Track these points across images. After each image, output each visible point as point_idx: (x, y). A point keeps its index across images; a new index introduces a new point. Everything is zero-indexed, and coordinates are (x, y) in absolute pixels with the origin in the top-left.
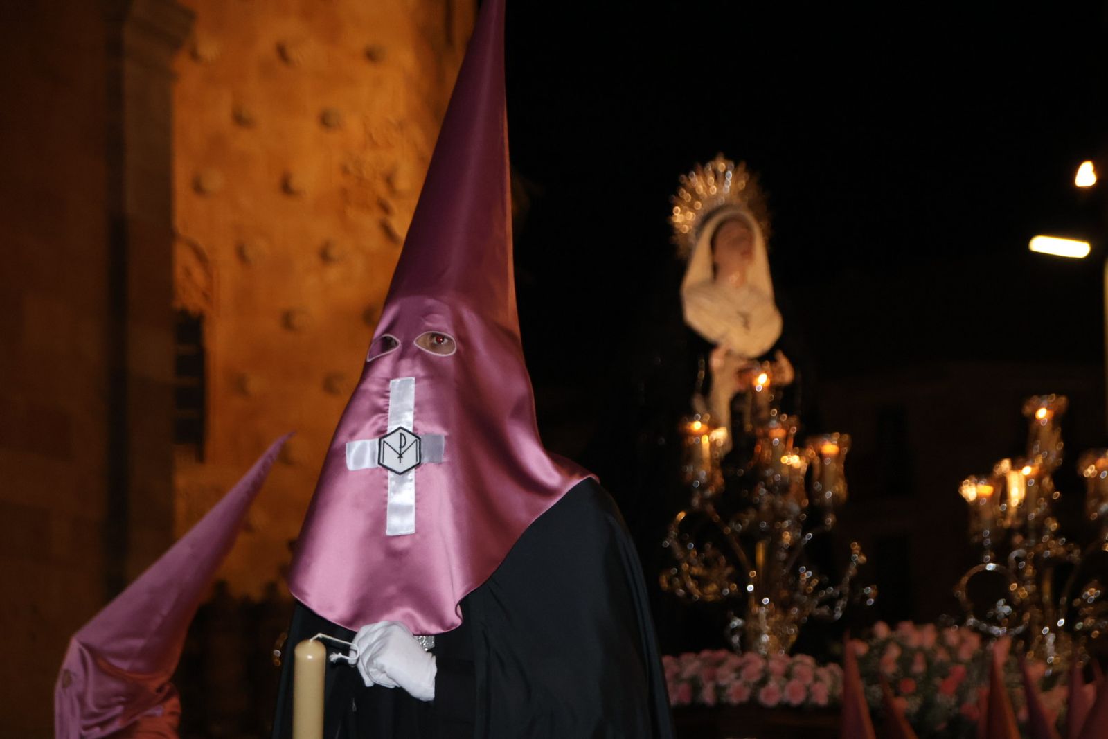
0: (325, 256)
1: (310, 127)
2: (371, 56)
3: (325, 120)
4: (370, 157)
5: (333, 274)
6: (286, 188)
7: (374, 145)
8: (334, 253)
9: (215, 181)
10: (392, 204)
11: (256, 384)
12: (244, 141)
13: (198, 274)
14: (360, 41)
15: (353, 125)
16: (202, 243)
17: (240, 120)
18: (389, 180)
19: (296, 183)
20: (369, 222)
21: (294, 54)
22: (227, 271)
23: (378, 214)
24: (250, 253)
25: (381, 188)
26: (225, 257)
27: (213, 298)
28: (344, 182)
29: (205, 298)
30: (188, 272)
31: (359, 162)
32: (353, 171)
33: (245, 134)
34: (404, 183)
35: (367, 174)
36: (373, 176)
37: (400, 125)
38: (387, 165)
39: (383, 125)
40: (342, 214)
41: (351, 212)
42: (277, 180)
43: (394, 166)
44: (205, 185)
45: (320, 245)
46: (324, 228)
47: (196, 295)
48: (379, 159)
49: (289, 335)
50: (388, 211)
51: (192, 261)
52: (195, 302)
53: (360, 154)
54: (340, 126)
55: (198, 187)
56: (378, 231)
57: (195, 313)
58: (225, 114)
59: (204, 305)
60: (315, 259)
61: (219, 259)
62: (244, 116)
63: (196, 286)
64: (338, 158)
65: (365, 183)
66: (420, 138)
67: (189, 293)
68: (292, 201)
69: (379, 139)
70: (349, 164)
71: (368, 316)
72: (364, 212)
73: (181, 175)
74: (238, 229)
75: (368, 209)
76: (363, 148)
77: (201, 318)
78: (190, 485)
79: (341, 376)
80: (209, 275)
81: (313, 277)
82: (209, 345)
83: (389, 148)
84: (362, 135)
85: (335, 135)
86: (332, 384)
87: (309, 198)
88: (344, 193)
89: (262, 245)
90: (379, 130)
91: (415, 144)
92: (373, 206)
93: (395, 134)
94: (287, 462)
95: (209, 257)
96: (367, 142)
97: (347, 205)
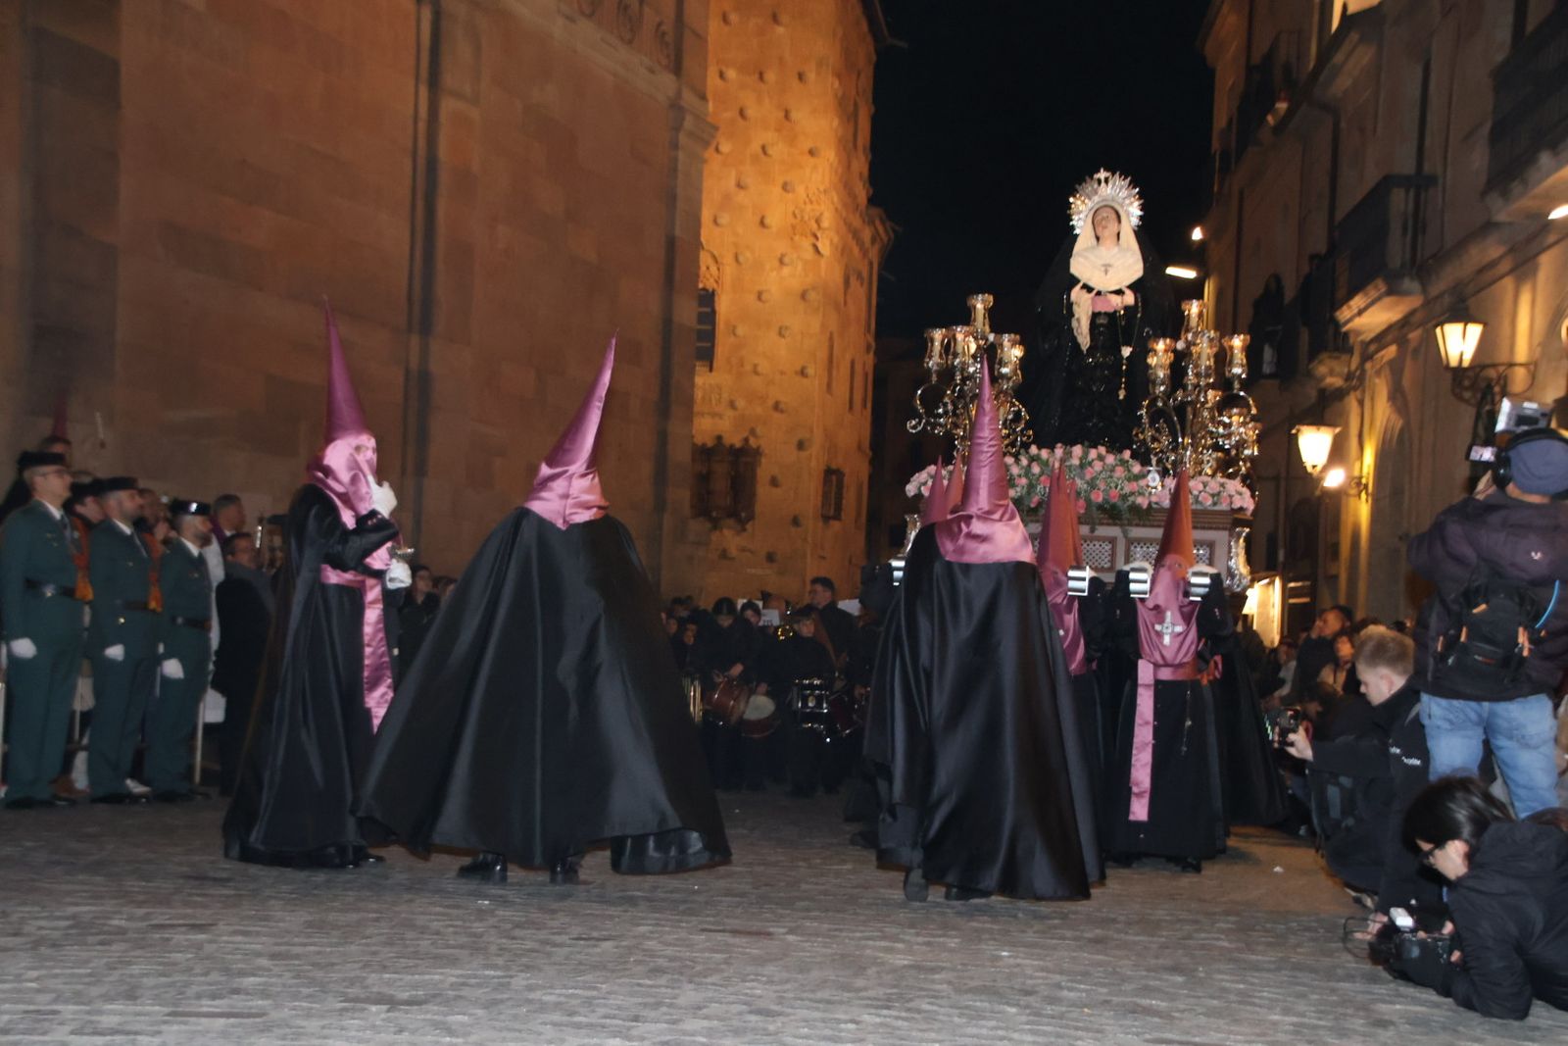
0: (781, 262)
1: (777, 190)
2: (811, 153)
3: (785, 187)
4: (809, 207)
5: (786, 271)
6: (762, 223)
7: (811, 202)
8: (786, 260)
9: (724, 219)
10: (819, 235)
11: (740, 331)
12: (741, 197)
13: (713, 269)
14: (808, 145)
15: (801, 190)
16: (715, 253)
17: (739, 186)
18: (818, 221)
19: (767, 221)
20: (806, 244)
21: (770, 151)
22: (729, 269)
23: (813, 240)
24: (741, 259)
25: (815, 226)
26: (728, 260)
27: (720, 282)
28: (794, 221)
29: (717, 282)
30: (708, 268)
31: (802, 211)
32: (798, 216)
33: (742, 193)
34: (825, 224)
35: (806, 218)
36: (809, 219)
37: (825, 191)
38: (818, 214)
39: (816, 191)
40: (792, 239)
41: (797, 238)
42: (758, 219)
43: (821, 214)
44: (719, 221)
45: (779, 256)
46: (781, 246)
47: (712, 280)
48: (813, 210)
49: (760, 304)
50: (817, 238)
51: (710, 261)
52: (711, 285)
53: (803, 206)
54: (793, 191)
55: (715, 222)
56: (811, 249)
57: (711, 290)
58: (732, 182)
59: (715, 286)
60: (776, 263)
61: (725, 262)
62: (742, 183)
63: (711, 275)
64: (791, 208)
65: (805, 222)
66: (836, 199)
67: (708, 280)
68: (765, 230)
69: (813, 199)
70: (796, 212)
71: (803, 296)
72: (804, 238)
73: (706, 215)
74: (736, 245)
75: (806, 237)
76: (805, 203)
77: (713, 294)
78: (704, 384)
79: (786, 328)
80: (719, 269)
81: (775, 273)
82: (717, 308)
83: (819, 204)
84: (805, 196)
85: (790, 195)
86: (783, 332)
87: (774, 229)
88: (794, 227)
89: (748, 254)
90: (814, 194)
91: (833, 203)
92: (809, 235)
93: (822, 196)
94: (756, 373)
95: (719, 260)
96: (807, 200)
97: (795, 234)
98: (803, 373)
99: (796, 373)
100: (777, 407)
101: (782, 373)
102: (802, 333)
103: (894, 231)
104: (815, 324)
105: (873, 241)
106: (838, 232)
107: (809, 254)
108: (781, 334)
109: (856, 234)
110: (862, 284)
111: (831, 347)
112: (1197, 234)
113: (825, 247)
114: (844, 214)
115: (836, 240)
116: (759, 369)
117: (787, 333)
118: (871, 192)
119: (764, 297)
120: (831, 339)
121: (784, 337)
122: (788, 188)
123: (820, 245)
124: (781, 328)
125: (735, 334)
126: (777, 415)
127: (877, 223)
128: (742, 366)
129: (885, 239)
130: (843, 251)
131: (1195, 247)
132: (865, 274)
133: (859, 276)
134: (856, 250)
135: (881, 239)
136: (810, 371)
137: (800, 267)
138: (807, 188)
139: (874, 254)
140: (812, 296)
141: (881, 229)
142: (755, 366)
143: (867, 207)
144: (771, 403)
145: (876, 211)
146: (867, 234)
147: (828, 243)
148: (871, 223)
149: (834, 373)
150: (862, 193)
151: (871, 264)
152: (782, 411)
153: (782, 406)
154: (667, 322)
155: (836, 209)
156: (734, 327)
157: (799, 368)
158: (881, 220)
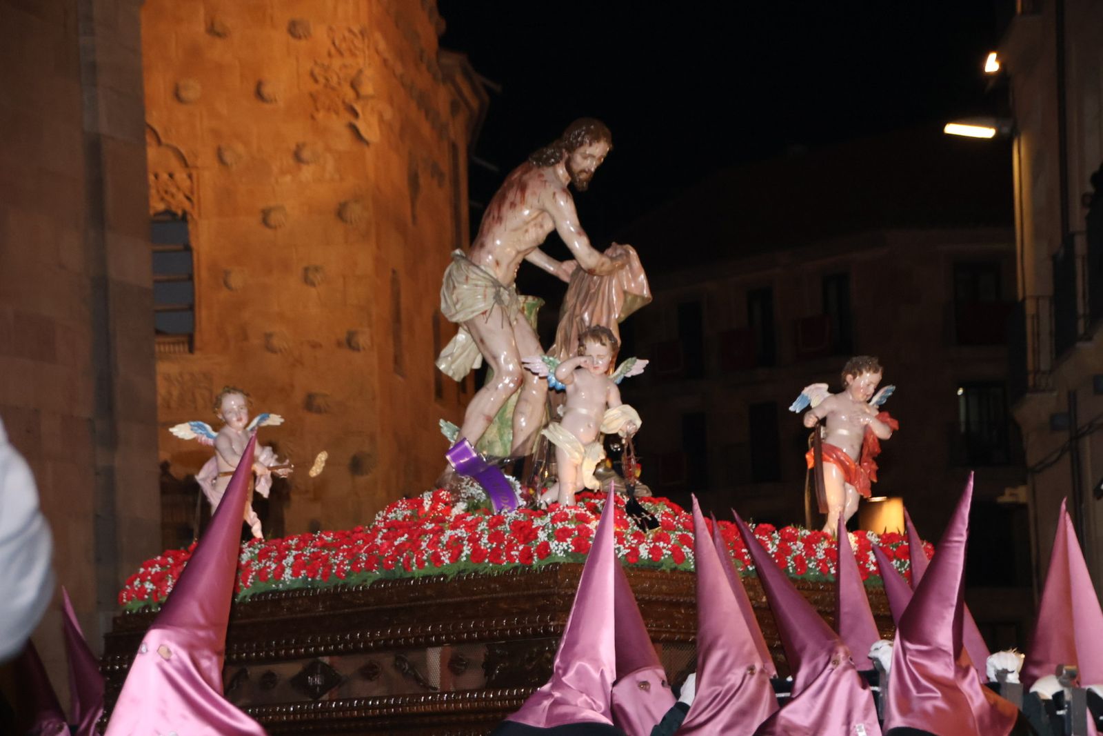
0: (297, 156)
1: (280, 36)
3: (294, 29)
4: (337, 63)
5: (307, 173)
6: (259, 94)
7: (341, 53)
8: (306, 154)
9: (193, 90)
10: (358, 108)
11: (236, 280)
12: (217, 51)
13: (181, 176)
15: (320, 33)
16: (183, 151)
17: (214, 31)
18: (354, 86)
19: (267, 90)
20: (338, 124)
22: (209, 176)
23: (348, 117)
24: (228, 157)
25: (350, 94)
26: (206, 159)
27: (195, 199)
28: (311, 87)
29: (188, 198)
30: (171, 176)
31: (327, 69)
32: (322, 80)
33: (219, 43)
34: (368, 88)
35: (334, 81)
36: (339, 84)
37: (362, 33)
38: (353, 72)
39: (347, 34)
40: (313, 117)
41: (320, 115)
42: (251, 87)
43: (360, 72)
44: (184, 94)
45: (293, 147)
46: (295, 132)
47: (181, 197)
48: (345, 66)
49: (268, 232)
50: (356, 114)
51: (174, 164)
52: (179, 203)
53: (326, 62)
54: (308, 35)
55: (177, 96)
56: (346, 134)
57: (180, 213)
58: (201, 28)
59: (187, 205)
60: (289, 161)
61: (199, 163)
62: (218, 28)
63: (178, 188)
64: (307, 65)
65: (333, 89)
66: (382, 45)
67: (173, 196)
68: (267, 106)
69: (344, 46)
70: (317, 71)
71: (341, 213)
72: (334, 116)
73: (157, 85)
74: (216, 133)
75: (337, 113)
76: (330, 55)
77: (184, 218)
78: (181, 375)
79: (317, 269)
80: (190, 176)
81: (288, 178)
82: (194, 244)
83: (353, 55)
84: (328, 43)
85: (303, 43)
86: (311, 276)
87: (281, 104)
88: (313, 97)
89: (240, 148)
90: (344, 38)
91: (377, 52)
92: (341, 108)
93: (358, 43)
94: (270, 349)
95: (189, 162)
96: (333, 51)
97: (317, 110)
98: (350, 343)
99: (339, 344)
100: (310, 403)
101: (315, 346)
102: (344, 278)
103: (489, 91)
104: (365, 259)
105: (454, 107)
106: (391, 101)
107: (344, 142)
108: (307, 281)
109: (424, 103)
110: (440, 185)
111: (396, 296)
112: (992, 64)
113: (370, 129)
114: (399, 69)
115: (388, 115)
116: (276, 342)
117: (317, 278)
118: (443, 26)
119: (274, 218)
120: (395, 281)
121: (313, 284)
122: (300, 31)
123: (361, 125)
124: (306, 270)
125: (226, 284)
126: (311, 419)
127: (459, 79)
128: (246, 338)
129: (475, 104)
130: (403, 132)
131: (991, 84)
132: (445, 167)
133: (436, 172)
134: (426, 129)
135: (467, 104)
136: (363, 340)
137: (330, 166)
138: (331, 29)
139: (458, 131)
140: (356, 211)
141: (466, 90)
142: (268, 336)
143: (438, 54)
144: (298, 397)
145: (452, 61)
146: (442, 98)
147: (374, 120)
148: (448, 78)
149: (405, 336)
150: (428, 29)
151: (454, 147)
152: (319, 411)
153: (319, 401)
154: (101, 284)
155: (385, 61)
156: (227, 273)
157: (343, 336)
158: (467, 75)
